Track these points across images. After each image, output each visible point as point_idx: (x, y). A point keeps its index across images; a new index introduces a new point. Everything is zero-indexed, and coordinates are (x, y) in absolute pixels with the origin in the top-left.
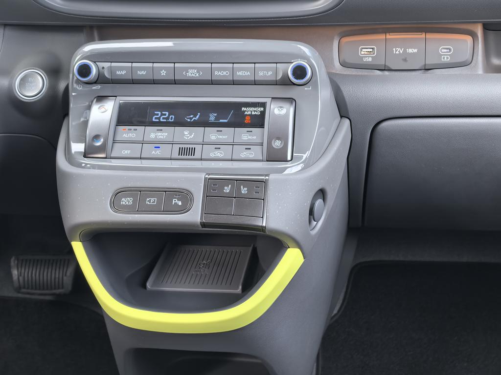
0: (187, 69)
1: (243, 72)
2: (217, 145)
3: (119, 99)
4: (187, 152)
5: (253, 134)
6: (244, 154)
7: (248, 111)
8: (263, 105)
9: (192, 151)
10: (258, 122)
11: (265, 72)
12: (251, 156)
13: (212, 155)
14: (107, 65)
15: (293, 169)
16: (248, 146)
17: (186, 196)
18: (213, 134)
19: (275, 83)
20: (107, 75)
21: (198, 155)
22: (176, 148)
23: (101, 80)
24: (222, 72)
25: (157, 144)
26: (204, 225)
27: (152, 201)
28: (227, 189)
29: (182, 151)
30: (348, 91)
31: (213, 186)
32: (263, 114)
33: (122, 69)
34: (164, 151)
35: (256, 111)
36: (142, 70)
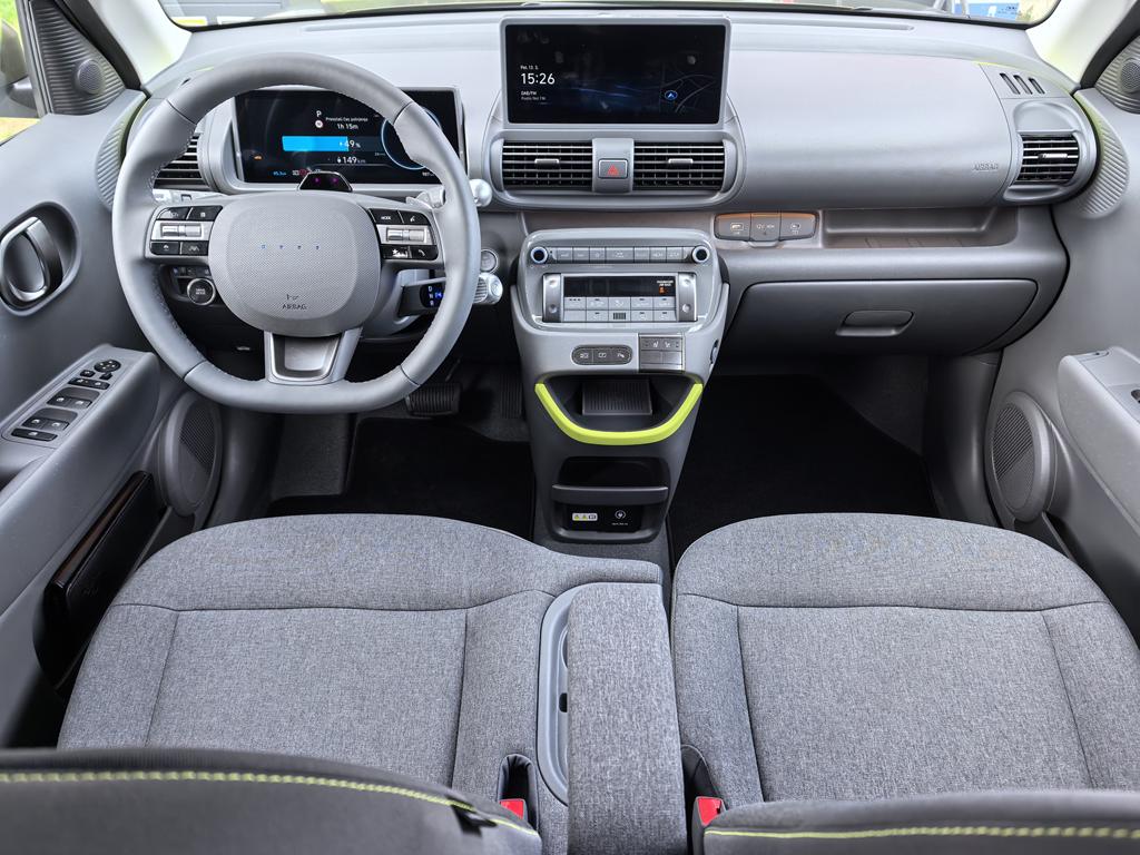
0: (615, 252)
1: (658, 253)
2: (642, 311)
3: (563, 275)
4: (620, 317)
5: (667, 302)
6: (663, 317)
7: (662, 283)
8: (673, 278)
9: (624, 316)
10: (670, 291)
11: (675, 253)
12: (668, 319)
13: (639, 319)
14: (554, 249)
15: (694, 328)
16: (665, 312)
17: (626, 350)
18: (637, 301)
19: (682, 262)
20: (555, 258)
21: (628, 319)
22: (611, 313)
23: (550, 261)
24: (642, 253)
25: (597, 311)
26: (641, 371)
27: (602, 355)
28: (656, 345)
29: (616, 316)
30: (731, 263)
31: (645, 342)
32: (674, 285)
33: (565, 253)
34: (603, 316)
35: (668, 283)
36: (581, 253)
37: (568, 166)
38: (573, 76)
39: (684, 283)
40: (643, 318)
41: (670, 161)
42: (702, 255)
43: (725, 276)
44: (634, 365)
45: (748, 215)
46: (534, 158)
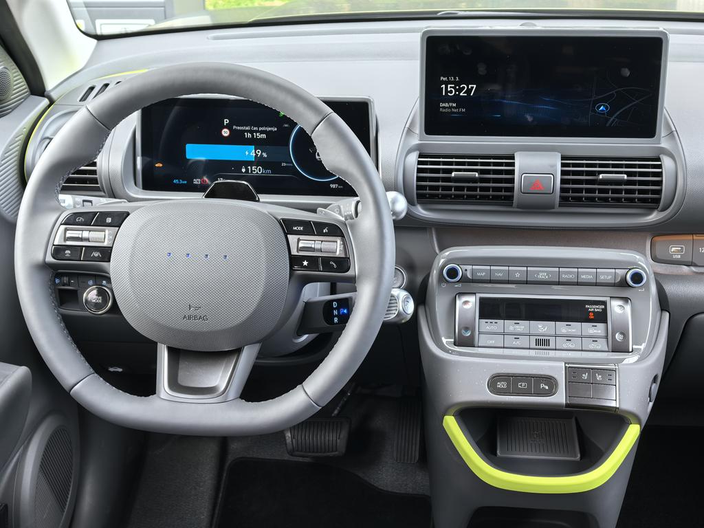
0: (538, 272)
1: (587, 275)
2: (569, 338)
3: (479, 295)
4: (542, 343)
5: (598, 329)
6: (593, 346)
7: (592, 308)
8: (604, 303)
9: (547, 342)
10: (602, 317)
11: (606, 275)
12: (599, 348)
13: (565, 346)
14: (469, 267)
15: (630, 359)
16: (594, 338)
17: (551, 381)
18: (563, 327)
19: (614, 285)
20: (469, 276)
21: (552, 345)
22: (533, 339)
23: (464, 280)
24: (568, 274)
25: (517, 335)
26: (567, 405)
27: (522, 385)
28: (585, 376)
29: (538, 342)
30: (671, 289)
31: (573, 373)
32: (605, 311)
33: (482, 271)
34: (524, 341)
35: (599, 308)
36: (499, 271)
37: (488, 180)
38: (496, 87)
39: (617, 308)
40: (570, 345)
41: (601, 176)
42: (637, 278)
43: (664, 302)
44: (560, 398)
45: (690, 237)
46: (450, 171)
